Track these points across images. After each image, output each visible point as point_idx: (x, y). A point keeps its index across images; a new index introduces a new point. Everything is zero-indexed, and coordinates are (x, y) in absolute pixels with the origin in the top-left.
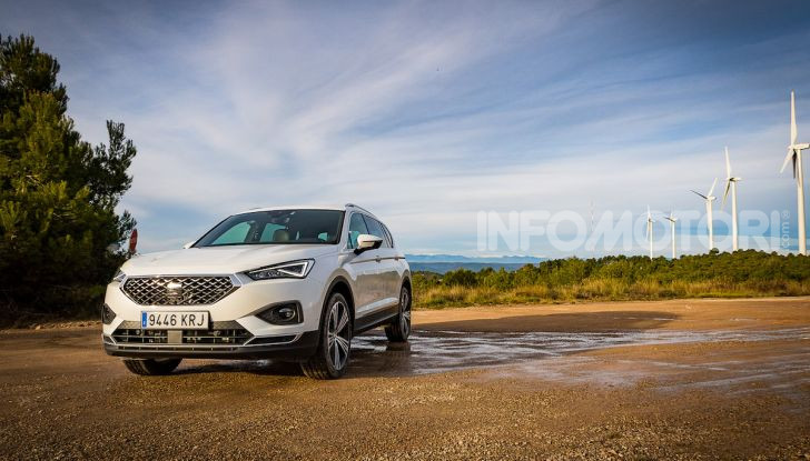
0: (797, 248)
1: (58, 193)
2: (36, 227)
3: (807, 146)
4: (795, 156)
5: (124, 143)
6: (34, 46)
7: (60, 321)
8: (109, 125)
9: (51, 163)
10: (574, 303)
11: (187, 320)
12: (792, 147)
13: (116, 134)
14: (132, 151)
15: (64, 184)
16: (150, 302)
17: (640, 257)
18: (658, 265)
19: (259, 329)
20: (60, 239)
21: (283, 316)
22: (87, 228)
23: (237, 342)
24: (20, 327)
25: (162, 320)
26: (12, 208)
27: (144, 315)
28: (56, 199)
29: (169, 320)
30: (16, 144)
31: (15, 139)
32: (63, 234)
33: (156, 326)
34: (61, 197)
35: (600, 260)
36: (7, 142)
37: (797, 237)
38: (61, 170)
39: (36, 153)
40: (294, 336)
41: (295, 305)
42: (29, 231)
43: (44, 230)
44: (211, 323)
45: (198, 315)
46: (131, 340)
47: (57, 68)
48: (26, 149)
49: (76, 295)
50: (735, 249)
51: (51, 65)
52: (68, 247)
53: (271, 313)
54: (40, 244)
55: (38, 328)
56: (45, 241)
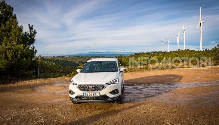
0: (200, 48)
1: (21, 47)
2: (16, 57)
3: (203, 22)
4: (200, 24)
5: (33, 31)
6: (5, 3)
7: (23, 81)
8: (29, 26)
9: (18, 39)
10: (153, 71)
11: (95, 95)
12: (200, 22)
13: (31, 28)
14: (35, 33)
15: (22, 45)
16: (85, 91)
17: (160, 52)
18: (165, 54)
19: (111, 96)
20: (23, 60)
21: (115, 92)
22: (28, 55)
23: (106, 99)
24: (13, 83)
25: (88, 95)
26: (10, 52)
27: (84, 94)
28: (21, 49)
29: (90, 95)
30: (7, 34)
31: (7, 32)
32: (23, 58)
33: (87, 96)
34: (22, 48)
35: (150, 53)
36: (5, 33)
37: (200, 46)
38: (21, 41)
39: (14, 36)
40: (117, 97)
41: (117, 90)
42: (14, 58)
43: (19, 57)
44: (100, 95)
45: (97, 94)
46: (80, 99)
47: (13, 9)
48: (11, 35)
49: (26, 73)
50: (184, 49)
51: (11, 9)
52: (25, 62)
53: (113, 92)
54: (17, 61)
55: (19, 83)
56: (19, 60)
